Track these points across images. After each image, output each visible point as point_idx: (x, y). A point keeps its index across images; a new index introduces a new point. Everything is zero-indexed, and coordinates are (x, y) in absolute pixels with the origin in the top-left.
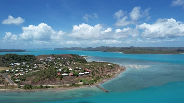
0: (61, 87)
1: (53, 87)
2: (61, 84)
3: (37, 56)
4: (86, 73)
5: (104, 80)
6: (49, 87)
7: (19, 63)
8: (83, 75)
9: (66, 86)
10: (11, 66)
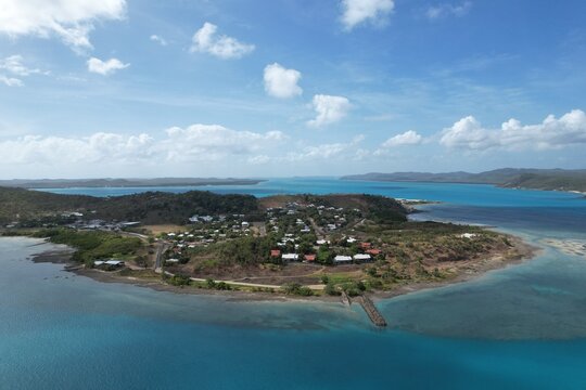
0: (260, 290)
1: (237, 289)
2: (263, 283)
3: (264, 199)
4: (359, 256)
5: (408, 288)
6: (228, 288)
7: (211, 215)
8: (347, 262)
9: (272, 291)
10: (190, 222)
